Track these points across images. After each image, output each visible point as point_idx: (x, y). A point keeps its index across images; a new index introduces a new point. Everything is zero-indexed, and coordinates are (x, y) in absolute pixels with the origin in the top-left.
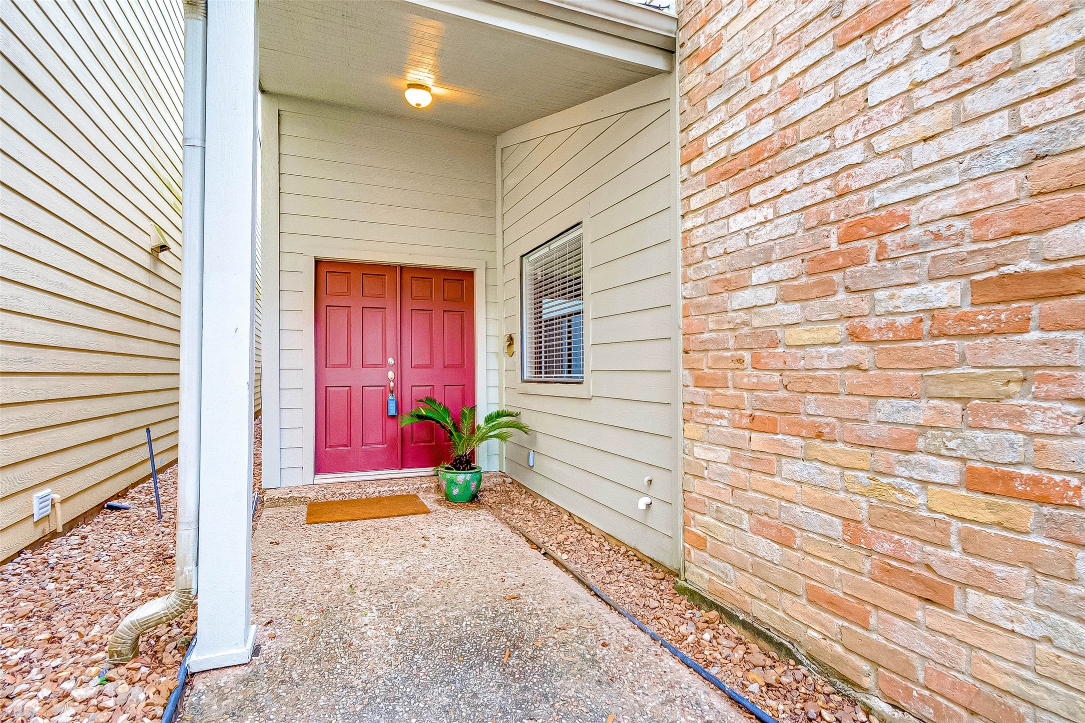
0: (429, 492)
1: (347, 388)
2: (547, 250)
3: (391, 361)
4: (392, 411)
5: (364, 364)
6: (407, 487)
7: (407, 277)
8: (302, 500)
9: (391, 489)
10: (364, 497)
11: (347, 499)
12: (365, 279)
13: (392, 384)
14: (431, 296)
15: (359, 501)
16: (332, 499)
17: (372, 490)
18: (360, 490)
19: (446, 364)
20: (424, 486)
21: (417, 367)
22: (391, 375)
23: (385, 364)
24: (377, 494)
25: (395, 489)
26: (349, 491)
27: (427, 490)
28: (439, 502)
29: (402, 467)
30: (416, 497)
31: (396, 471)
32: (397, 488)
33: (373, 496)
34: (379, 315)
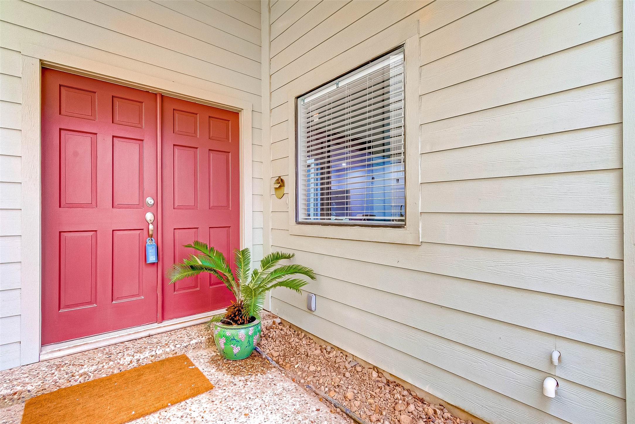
0: (200, 348)
1: (92, 233)
2: (334, 87)
3: (150, 201)
4: (152, 258)
5: (116, 204)
6: (173, 348)
7: (169, 107)
8: (16, 397)
9: (153, 353)
10: (116, 371)
11: (91, 379)
12: (117, 102)
13: (151, 227)
14: (195, 132)
15: (109, 379)
16: (69, 385)
17: (128, 359)
18: (111, 363)
19: (212, 205)
20: (194, 342)
21: (180, 208)
22: (149, 216)
23: (141, 205)
24: (135, 364)
25: (158, 352)
26: (95, 367)
27: (197, 347)
28: (213, 361)
29: (163, 319)
30: (185, 358)
31: (156, 325)
32: (161, 351)
33: (129, 368)
34: (134, 147)
